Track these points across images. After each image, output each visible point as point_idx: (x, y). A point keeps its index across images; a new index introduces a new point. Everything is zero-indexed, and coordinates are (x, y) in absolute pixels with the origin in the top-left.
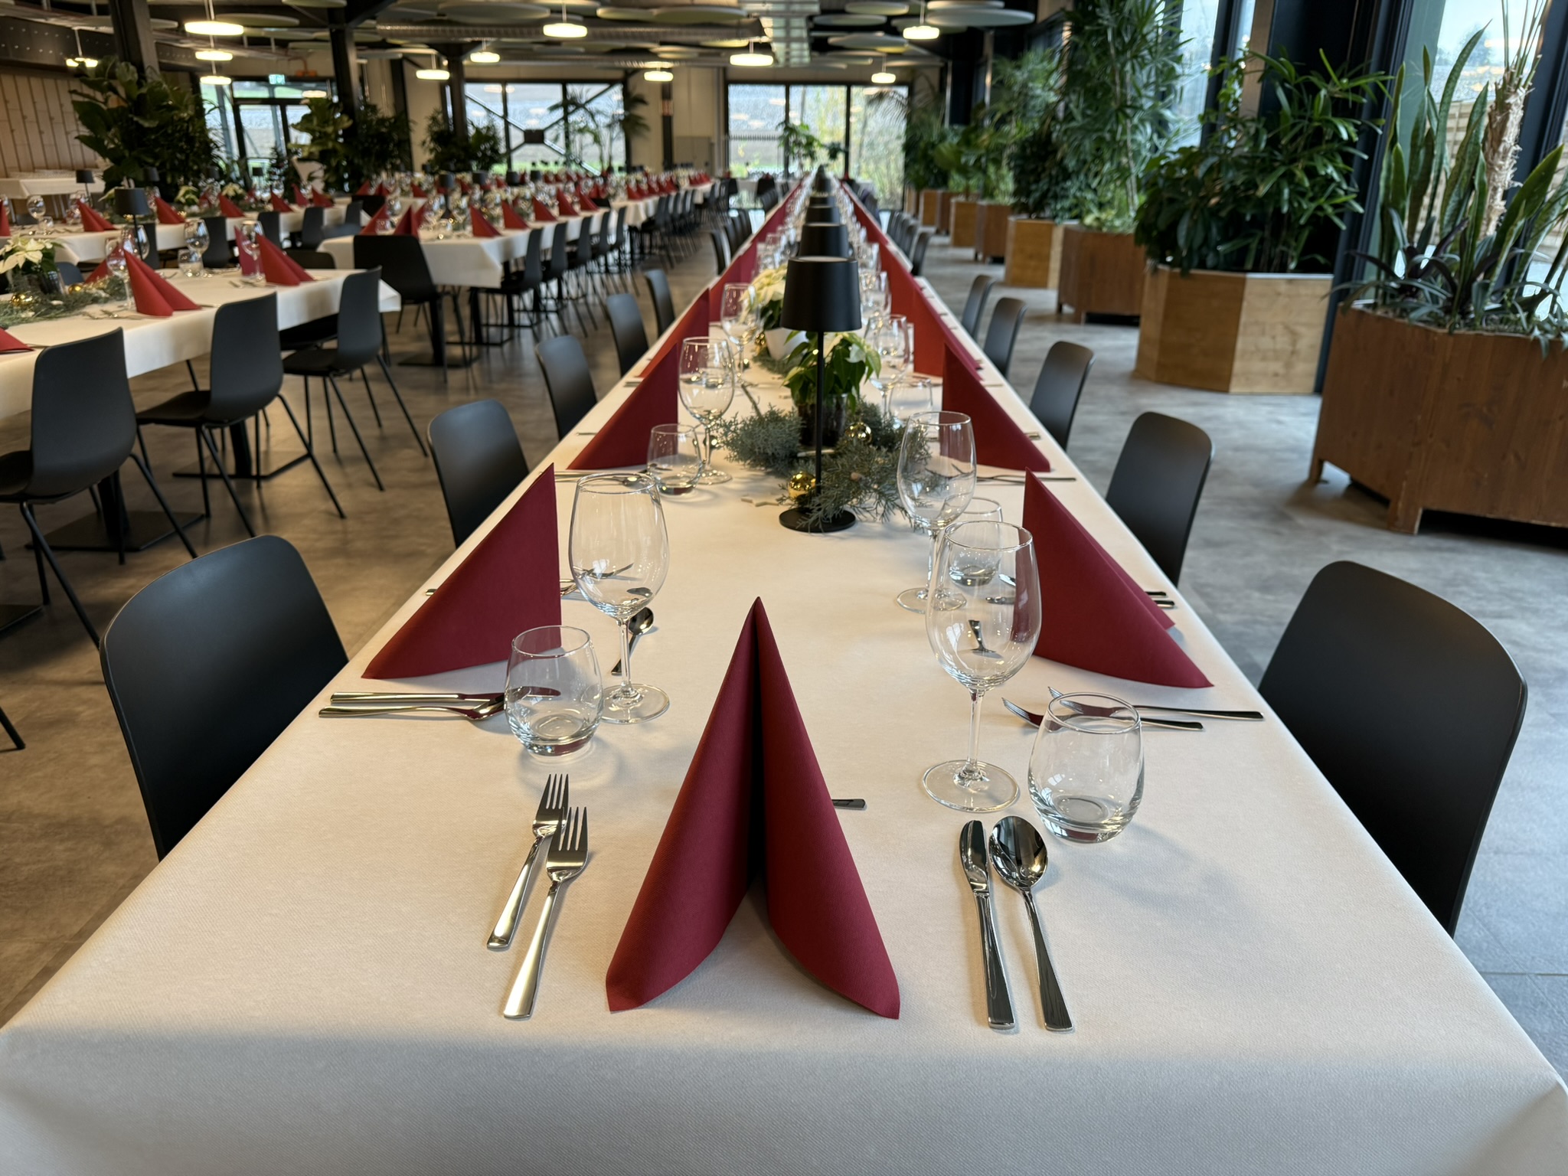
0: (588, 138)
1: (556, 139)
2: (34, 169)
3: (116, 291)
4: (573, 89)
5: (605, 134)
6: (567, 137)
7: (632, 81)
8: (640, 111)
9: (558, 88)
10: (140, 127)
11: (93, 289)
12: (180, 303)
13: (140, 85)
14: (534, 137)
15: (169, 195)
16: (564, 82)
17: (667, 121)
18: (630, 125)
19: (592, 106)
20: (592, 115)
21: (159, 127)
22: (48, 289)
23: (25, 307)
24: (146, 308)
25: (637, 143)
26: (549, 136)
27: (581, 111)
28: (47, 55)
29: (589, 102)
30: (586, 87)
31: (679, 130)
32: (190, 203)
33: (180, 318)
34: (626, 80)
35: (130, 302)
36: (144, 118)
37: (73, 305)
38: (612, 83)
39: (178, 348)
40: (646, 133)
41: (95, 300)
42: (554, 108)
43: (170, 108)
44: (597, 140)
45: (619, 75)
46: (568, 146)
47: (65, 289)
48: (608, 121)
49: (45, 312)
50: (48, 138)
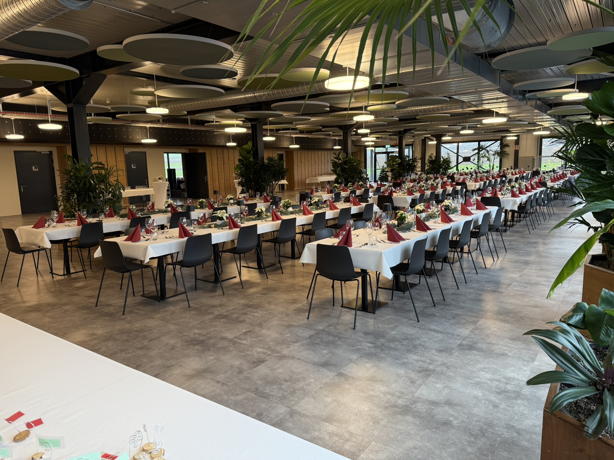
0: (486, 159)
1: (474, 160)
2: (321, 175)
3: (327, 206)
4: (482, 143)
5: (492, 157)
6: (478, 159)
7: (504, 139)
8: (507, 149)
9: (477, 143)
10: (345, 168)
11: (324, 206)
12: (336, 208)
13: (346, 158)
14: (467, 159)
15: (346, 185)
16: (479, 141)
17: (517, 152)
18: (501, 154)
19: (488, 149)
20: (488, 152)
21: (349, 167)
22: (318, 205)
23: (314, 208)
24: (331, 209)
25: (504, 160)
26: (472, 159)
27: (484, 151)
28: (329, 146)
29: (487, 147)
30: (487, 142)
31: (521, 155)
32: (350, 187)
33: (336, 211)
34: (502, 139)
35: (329, 208)
36: (346, 165)
37: (321, 208)
38: (496, 140)
39: (334, 215)
40: (508, 157)
41: (324, 207)
42: (475, 149)
43: (352, 163)
44: (489, 160)
45: (500, 138)
46: (478, 162)
47: (320, 206)
48: (493, 153)
49: (317, 209)
50: (326, 167)
